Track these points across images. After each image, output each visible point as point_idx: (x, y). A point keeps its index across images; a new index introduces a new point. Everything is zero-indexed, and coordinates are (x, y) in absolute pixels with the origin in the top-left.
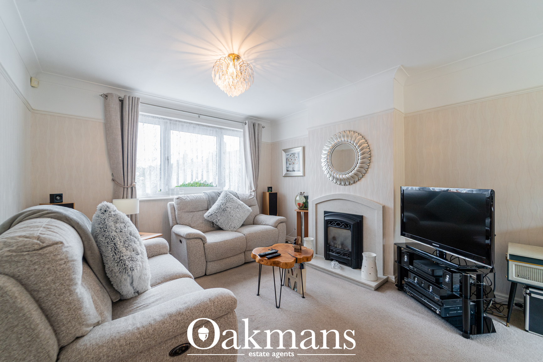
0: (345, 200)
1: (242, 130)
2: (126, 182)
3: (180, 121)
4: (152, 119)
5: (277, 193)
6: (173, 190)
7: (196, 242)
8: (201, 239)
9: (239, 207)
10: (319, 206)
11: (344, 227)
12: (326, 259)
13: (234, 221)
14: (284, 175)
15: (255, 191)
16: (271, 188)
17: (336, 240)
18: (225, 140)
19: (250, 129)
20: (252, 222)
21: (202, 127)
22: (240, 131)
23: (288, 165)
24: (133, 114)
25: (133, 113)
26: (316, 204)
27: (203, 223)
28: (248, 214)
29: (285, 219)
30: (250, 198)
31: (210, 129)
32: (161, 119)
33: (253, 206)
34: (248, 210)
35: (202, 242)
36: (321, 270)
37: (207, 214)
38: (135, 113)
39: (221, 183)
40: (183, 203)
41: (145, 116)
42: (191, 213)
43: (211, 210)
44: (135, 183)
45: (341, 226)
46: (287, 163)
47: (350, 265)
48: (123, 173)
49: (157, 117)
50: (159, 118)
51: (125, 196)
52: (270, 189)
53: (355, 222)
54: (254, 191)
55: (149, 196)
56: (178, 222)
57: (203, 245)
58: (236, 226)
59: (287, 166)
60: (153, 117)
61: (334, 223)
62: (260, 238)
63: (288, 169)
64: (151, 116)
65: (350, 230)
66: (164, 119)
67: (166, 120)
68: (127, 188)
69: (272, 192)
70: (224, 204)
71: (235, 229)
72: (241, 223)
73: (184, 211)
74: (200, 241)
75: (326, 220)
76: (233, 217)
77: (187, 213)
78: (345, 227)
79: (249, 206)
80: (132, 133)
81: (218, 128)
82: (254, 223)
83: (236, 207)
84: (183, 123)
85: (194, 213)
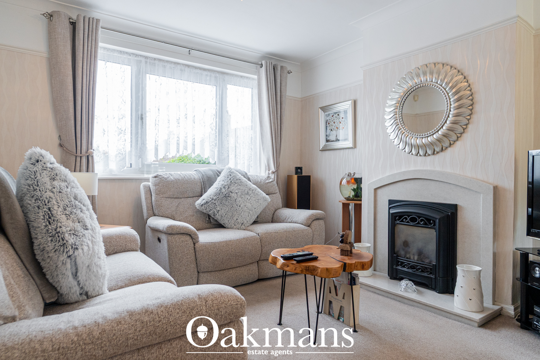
0: (425, 181)
1: (256, 77)
2: (79, 148)
3: (160, 60)
4: (119, 55)
5: (309, 177)
6: (149, 166)
7: (182, 239)
8: (190, 235)
9: (250, 192)
10: (379, 192)
11: (423, 224)
12: (391, 278)
13: (242, 213)
14: (321, 148)
15: (276, 173)
16: (301, 168)
17: (409, 247)
18: (228, 92)
19: (268, 73)
20: (270, 219)
21: (195, 70)
22: (253, 79)
23: (328, 131)
24: (90, 45)
25: (90, 42)
26: (376, 189)
27: (193, 216)
28: (265, 204)
29: (323, 214)
30: (267, 181)
31: (205, 73)
32: (132, 55)
33: (272, 195)
34: (265, 200)
35: (191, 240)
36: (383, 293)
37: (200, 201)
38: (94, 43)
39: (222, 157)
40: (164, 183)
41: (107, 50)
42: (176, 200)
43: (206, 196)
44: (92, 150)
45: (418, 223)
46: (326, 129)
47: (433, 287)
48: (74, 135)
49: (127, 53)
50: (130, 54)
51: (78, 168)
52: (299, 170)
53: (444, 215)
54: (273, 173)
55: (113, 174)
56: (156, 212)
57: (192, 245)
58: (245, 222)
59: (327, 134)
60: (121, 52)
61: (406, 219)
62: (282, 241)
63: (329, 139)
64: (118, 51)
65: (434, 229)
66: (137, 55)
67: (140, 57)
68: (81, 157)
69: (303, 175)
70: (227, 186)
71: (243, 226)
72: (253, 217)
73: (165, 196)
74: (188, 238)
75: (392, 214)
76: (240, 208)
77: (170, 199)
78: (425, 224)
79: (267, 195)
80: (88, 73)
81: (219, 72)
82: (273, 221)
83: (246, 192)
84: (166, 64)
85: (180, 200)
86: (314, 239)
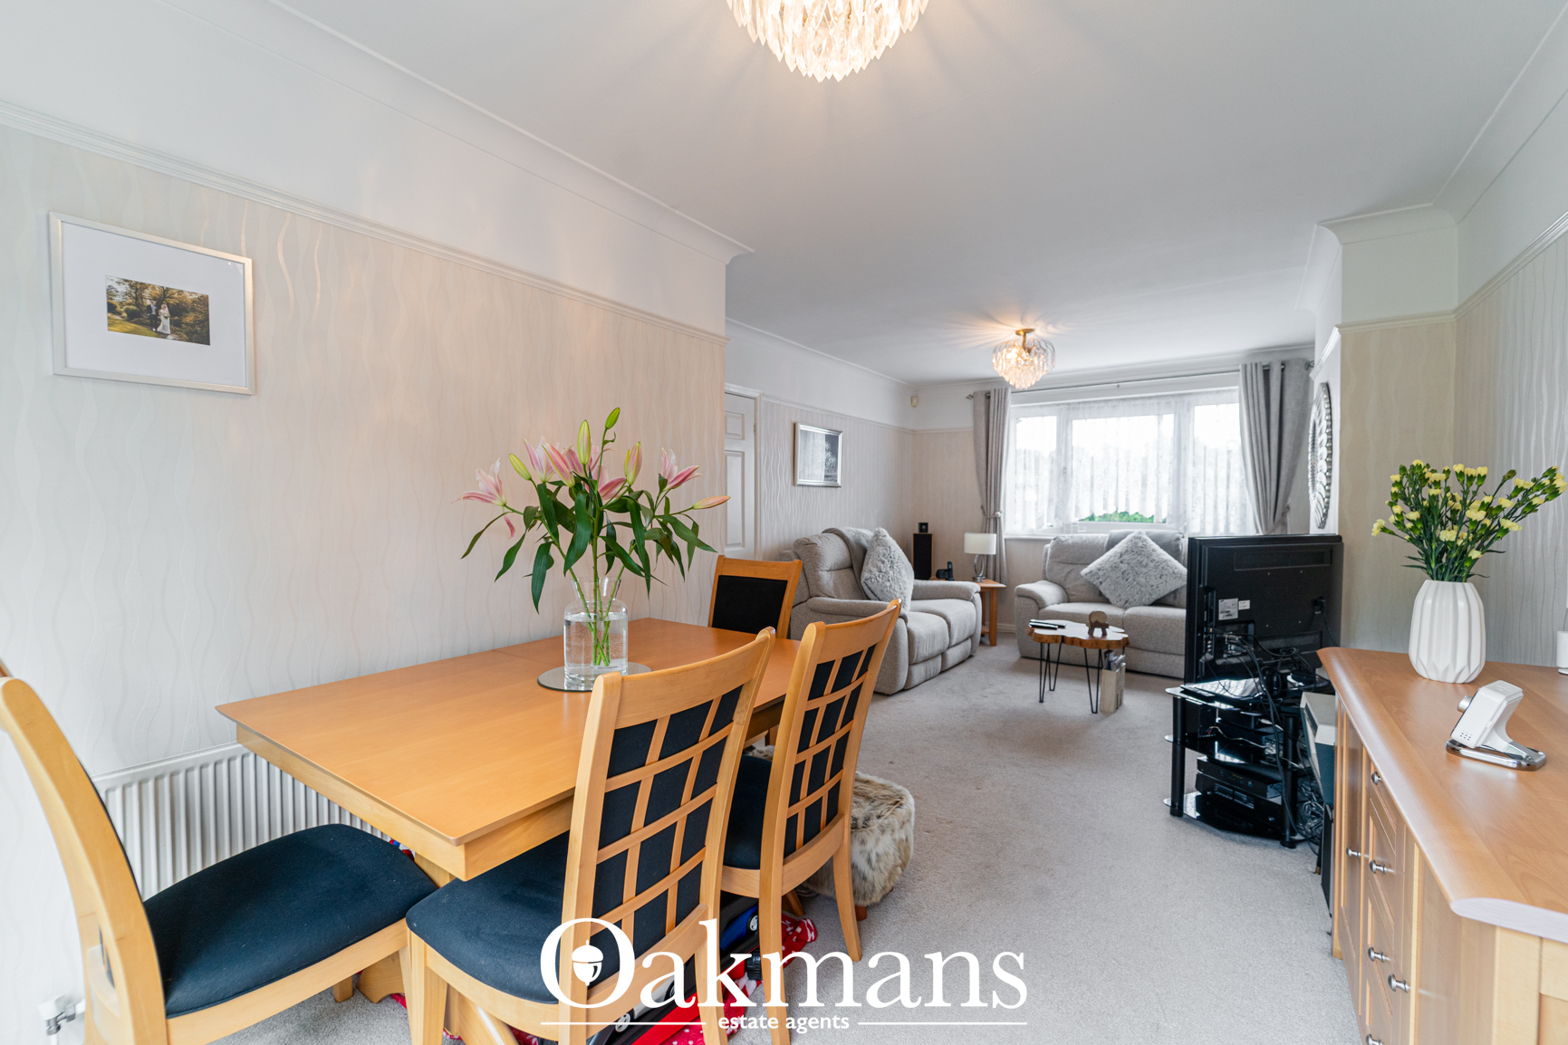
2: (989, 511)
8: (1035, 600)
19: (1249, 382)
22: (1234, 390)
25: (999, 412)
27: (1084, 585)
31: (1148, 402)
34: (1178, 576)
37: (1085, 571)
38: (1002, 412)
40: (1061, 547)
42: (1070, 566)
43: (1093, 566)
44: (1000, 513)
50: (1050, 406)
51: (988, 528)
56: (1047, 576)
57: (1036, 609)
58: (1132, 600)
60: (1041, 406)
66: (1058, 405)
68: (990, 518)
71: (1127, 604)
73: (1055, 559)
74: (1032, 602)
77: (1062, 564)
81: (1172, 396)
83: (1144, 563)
85: (1074, 566)
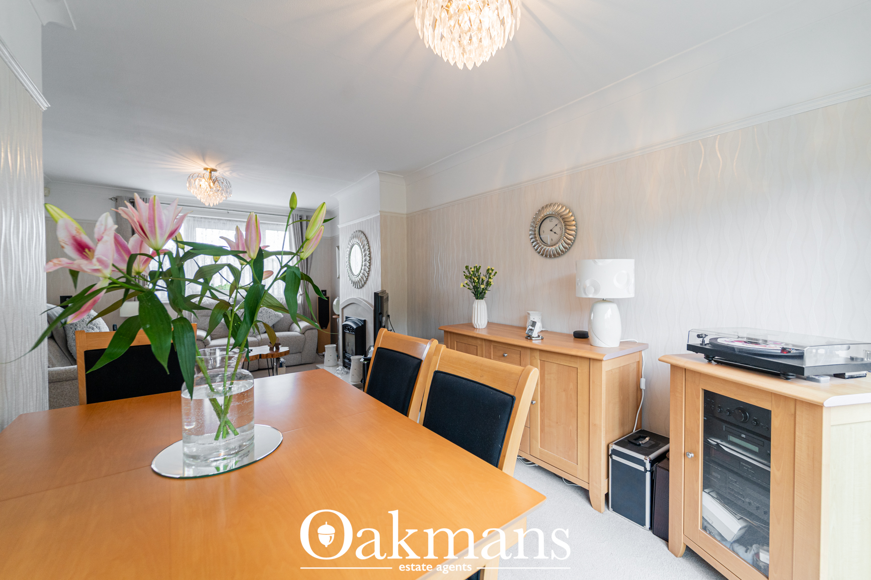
0: (357, 305)
1: (285, 224)
11: (351, 332)
14: (337, 276)
52: (324, 293)
54: (301, 295)
61: (347, 328)
65: (354, 335)
75: (343, 325)
82: (289, 331)
84: (210, 220)
86: (306, 342)
